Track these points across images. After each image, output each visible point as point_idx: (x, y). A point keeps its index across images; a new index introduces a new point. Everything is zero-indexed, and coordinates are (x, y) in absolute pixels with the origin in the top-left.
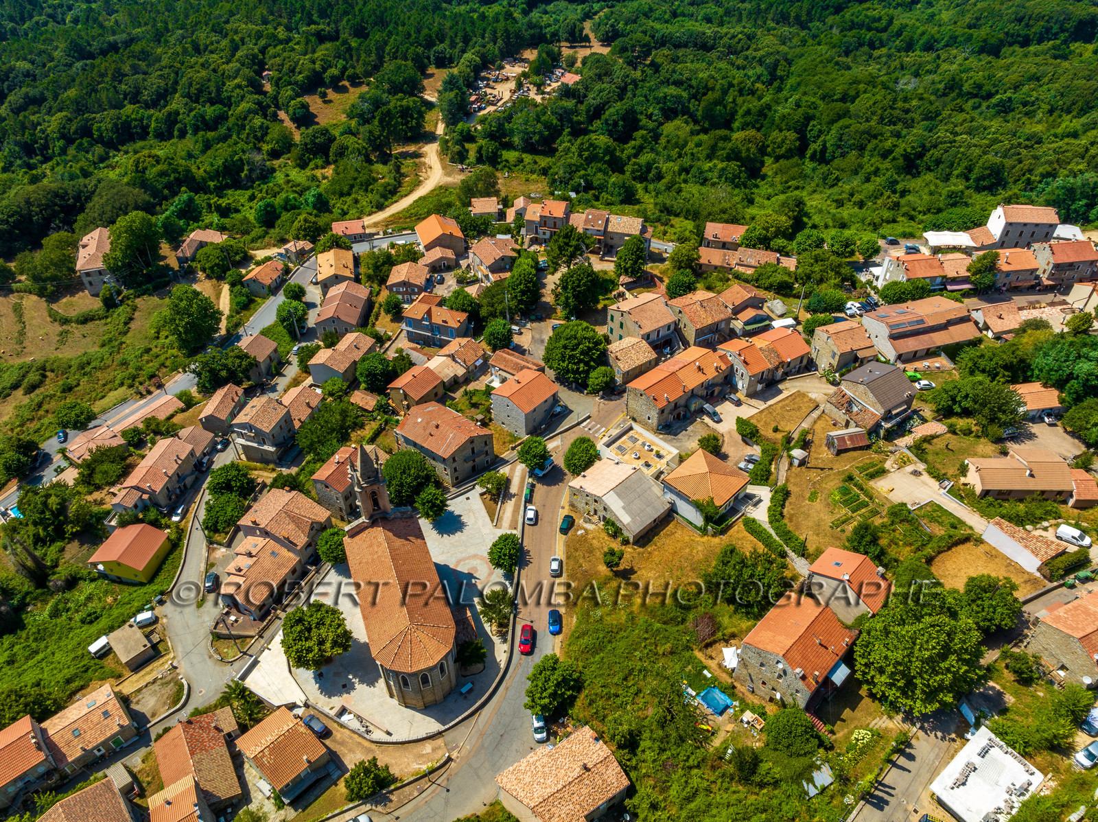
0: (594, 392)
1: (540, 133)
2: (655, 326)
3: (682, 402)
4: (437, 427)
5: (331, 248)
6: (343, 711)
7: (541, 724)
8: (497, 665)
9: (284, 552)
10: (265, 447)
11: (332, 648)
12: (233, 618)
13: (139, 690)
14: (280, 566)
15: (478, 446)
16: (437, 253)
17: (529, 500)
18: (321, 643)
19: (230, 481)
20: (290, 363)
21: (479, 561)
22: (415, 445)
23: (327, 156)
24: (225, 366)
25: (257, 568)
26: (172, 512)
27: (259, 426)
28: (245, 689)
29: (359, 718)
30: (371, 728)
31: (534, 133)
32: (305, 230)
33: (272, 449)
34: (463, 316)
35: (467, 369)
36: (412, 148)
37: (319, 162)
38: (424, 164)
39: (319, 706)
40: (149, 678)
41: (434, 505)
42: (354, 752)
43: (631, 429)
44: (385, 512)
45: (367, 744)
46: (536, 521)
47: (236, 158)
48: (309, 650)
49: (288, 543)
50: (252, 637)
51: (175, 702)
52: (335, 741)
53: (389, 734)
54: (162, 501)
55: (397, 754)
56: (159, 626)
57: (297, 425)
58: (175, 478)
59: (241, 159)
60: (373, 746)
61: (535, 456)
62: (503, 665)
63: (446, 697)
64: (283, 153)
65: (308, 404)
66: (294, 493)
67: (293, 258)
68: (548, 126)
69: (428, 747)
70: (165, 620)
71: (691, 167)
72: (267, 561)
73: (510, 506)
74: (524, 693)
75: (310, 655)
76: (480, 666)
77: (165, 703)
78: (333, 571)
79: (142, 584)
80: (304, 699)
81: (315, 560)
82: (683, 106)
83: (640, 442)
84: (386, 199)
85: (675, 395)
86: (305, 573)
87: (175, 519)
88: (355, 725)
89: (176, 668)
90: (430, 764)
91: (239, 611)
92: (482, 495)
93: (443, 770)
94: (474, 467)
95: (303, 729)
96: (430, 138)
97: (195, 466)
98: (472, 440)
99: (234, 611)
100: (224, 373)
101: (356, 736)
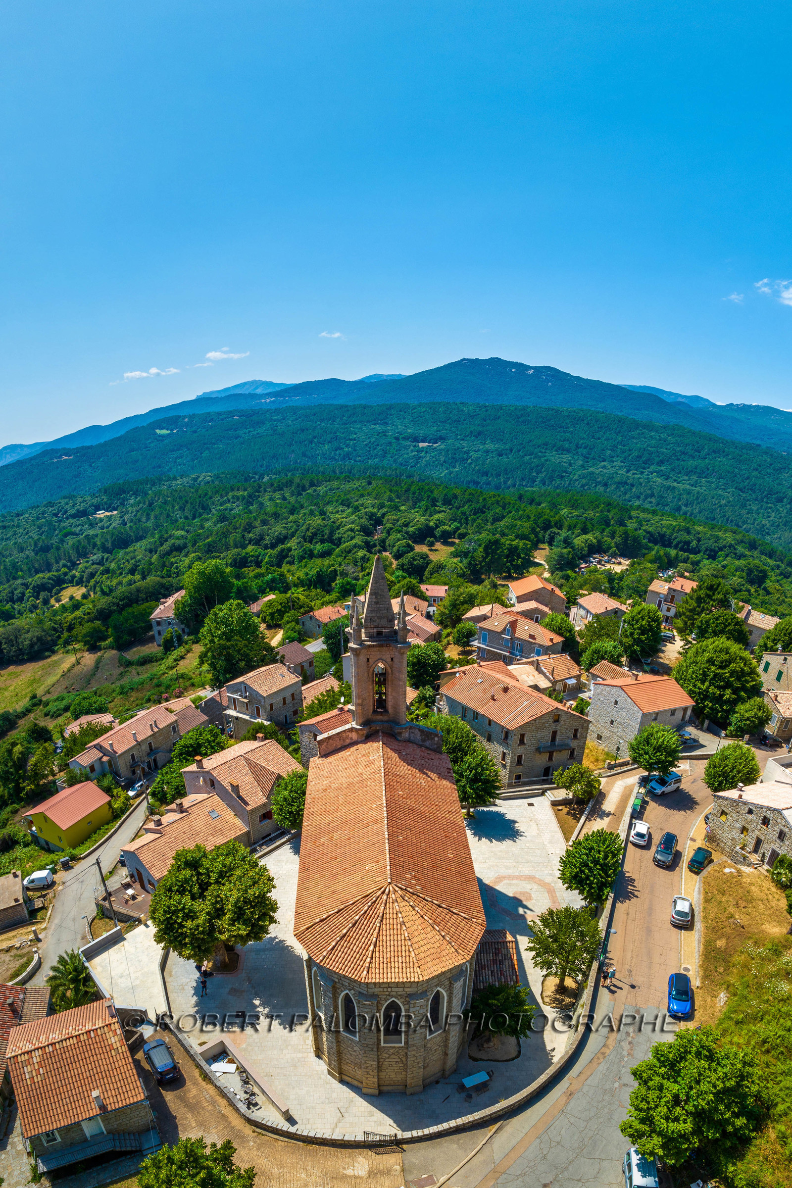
4: (504, 692)
6: (221, 1053)
8: (548, 1055)
12: (131, 892)
15: (564, 732)
16: (528, 605)
21: (535, 887)
22: (465, 712)
25: (183, 826)
26: (129, 786)
29: (246, 1079)
30: (260, 1099)
34: (557, 638)
35: (554, 683)
42: (206, 1126)
44: (394, 722)
45: (238, 1121)
48: (192, 915)
49: (236, 799)
52: (182, 1099)
53: (291, 1120)
55: (290, 1159)
58: (145, 748)
60: (248, 1130)
62: (561, 1056)
63: (428, 1085)
69: (360, 1164)
70: (61, 888)
72: (202, 822)
80: (163, 1009)
88: (234, 1085)
91: (142, 885)
92: (554, 804)
94: (547, 770)
98: (556, 716)
99: (137, 884)
101: (223, 1102)
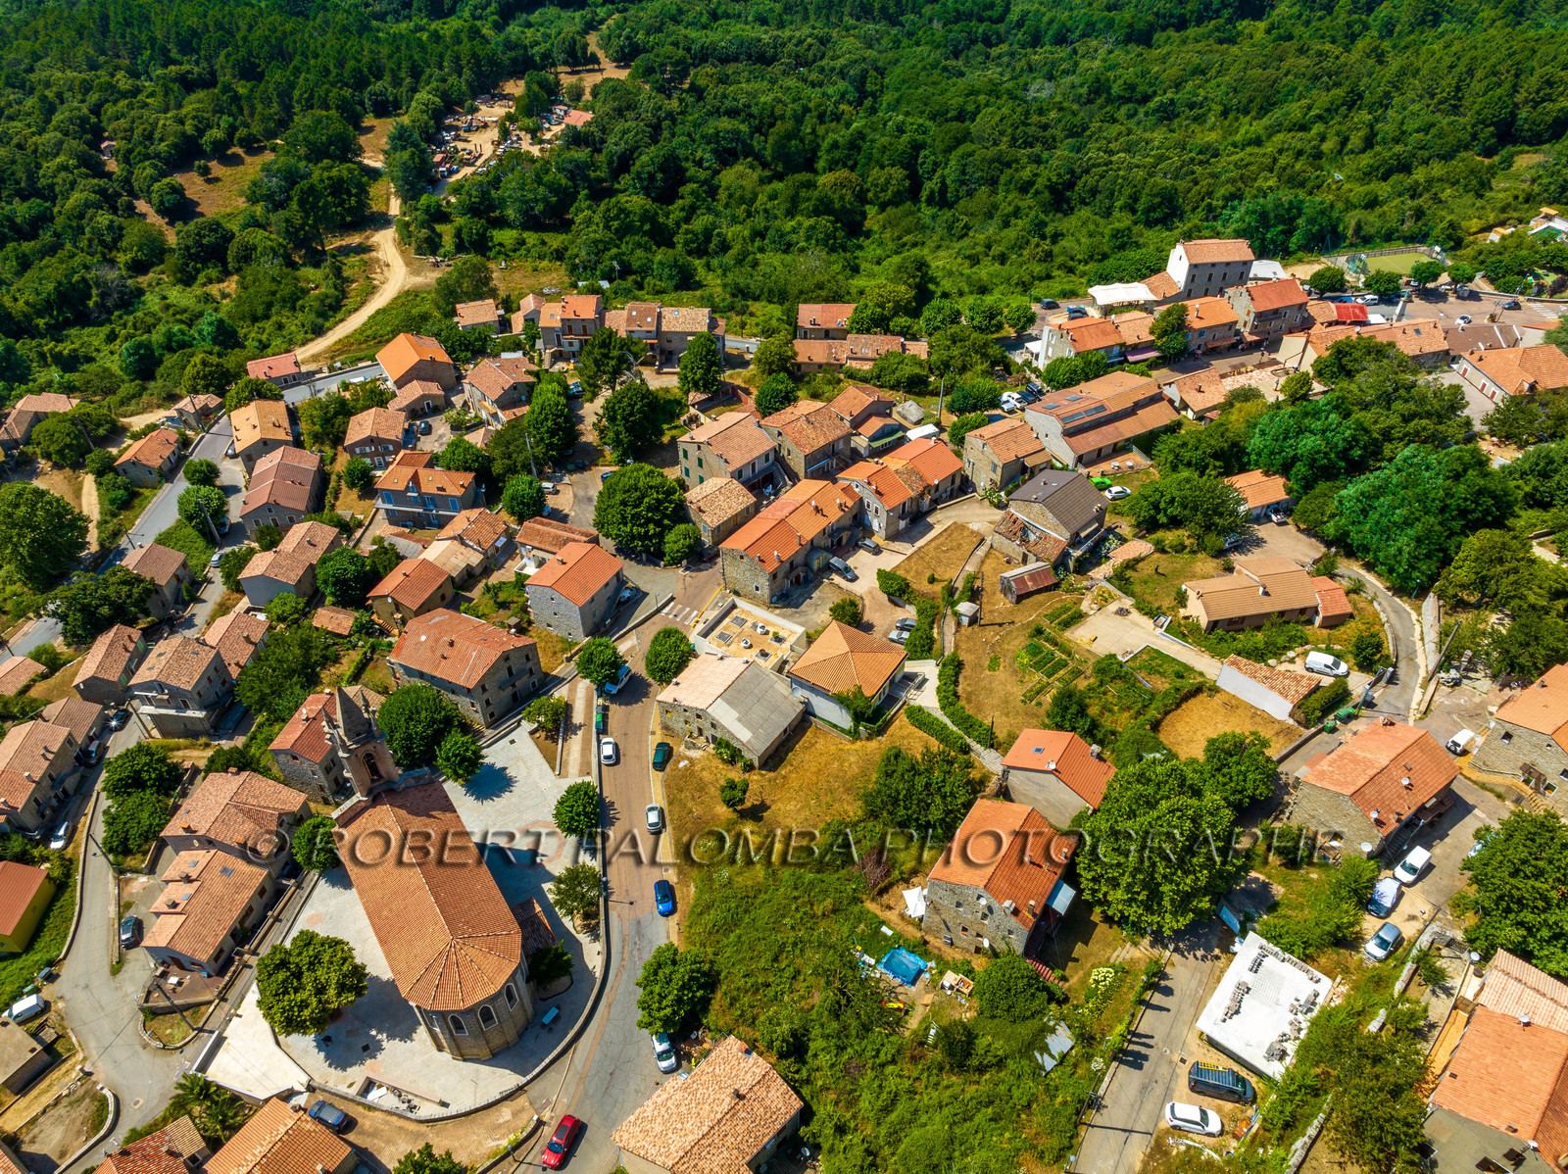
0: (675, 562)
1: (545, 200)
2: (748, 458)
3: (800, 559)
4: (452, 644)
5: (250, 399)
6: (369, 1085)
7: (665, 1046)
8: (591, 974)
9: (241, 865)
10: (190, 713)
11: (339, 995)
12: (173, 980)
13: (33, 1121)
14: (238, 890)
15: (516, 664)
16: (415, 390)
17: (603, 730)
18: (320, 990)
19: (139, 772)
20: (210, 582)
22: (421, 675)
23: (224, 263)
24: (106, 599)
25: (203, 897)
26: (49, 835)
27: (174, 683)
28: (207, 1084)
29: (396, 1091)
30: (415, 1102)
31: (537, 201)
32: (205, 377)
33: (200, 714)
34: (467, 478)
35: (485, 553)
36: (355, 239)
37: (213, 272)
38: (378, 260)
39: (331, 1085)
40: (47, 1099)
41: (464, 759)
42: (394, 1143)
43: (734, 607)
44: (390, 781)
45: (412, 1127)
46: (616, 759)
47: (76, 278)
48: (304, 1005)
49: (246, 852)
50: (210, 1003)
51: (96, 1128)
52: (362, 1133)
53: (444, 1105)
54: (30, 821)
55: (461, 1132)
56: (52, 1016)
57: (234, 672)
58: (47, 782)
59: (84, 280)
60: (423, 1128)
61: (602, 665)
62: (598, 973)
63: (521, 1035)
64: (153, 265)
65: (247, 639)
66: (245, 774)
67: (193, 423)
68: (555, 189)
69: (505, 1113)
70: (61, 1005)
71: (767, 229)
72: (217, 884)
73: (575, 743)
74: (635, 1006)
75: (306, 1012)
76: (566, 980)
77: (79, 1133)
78: (322, 882)
79: (14, 956)
80: (305, 1079)
81: (294, 870)
82: (744, 143)
83: (749, 624)
84: (326, 318)
85: (790, 549)
86: (280, 892)
87: (56, 845)
88: (391, 1102)
89: (90, 1074)
90: (512, 1137)
91: (182, 967)
92: (532, 733)
93: (533, 1141)
94: (514, 695)
95: (309, 1125)
96: (382, 221)
97: (77, 758)
98: (506, 657)
99: (174, 968)
100: (105, 610)
101: (394, 1119)
